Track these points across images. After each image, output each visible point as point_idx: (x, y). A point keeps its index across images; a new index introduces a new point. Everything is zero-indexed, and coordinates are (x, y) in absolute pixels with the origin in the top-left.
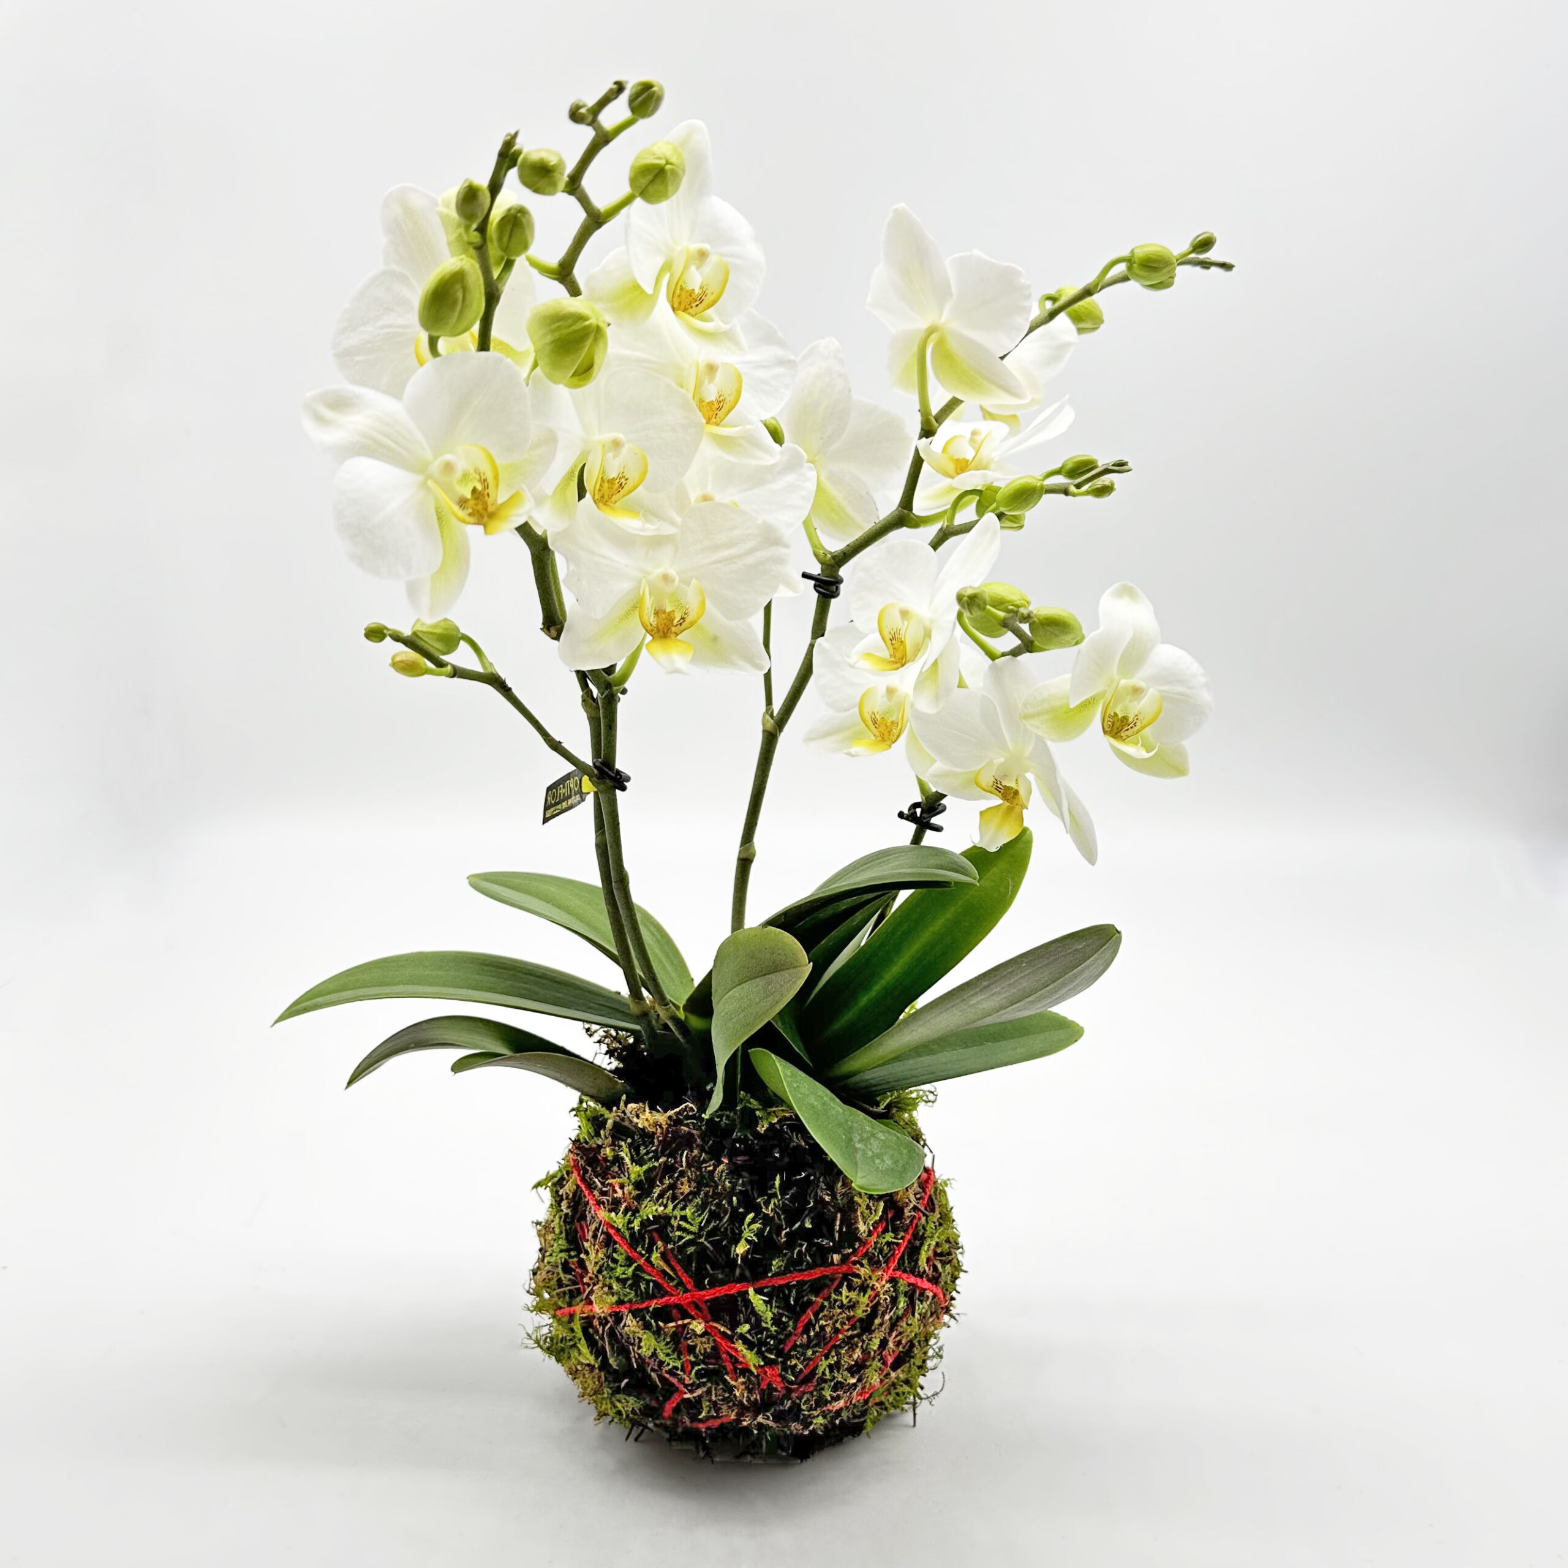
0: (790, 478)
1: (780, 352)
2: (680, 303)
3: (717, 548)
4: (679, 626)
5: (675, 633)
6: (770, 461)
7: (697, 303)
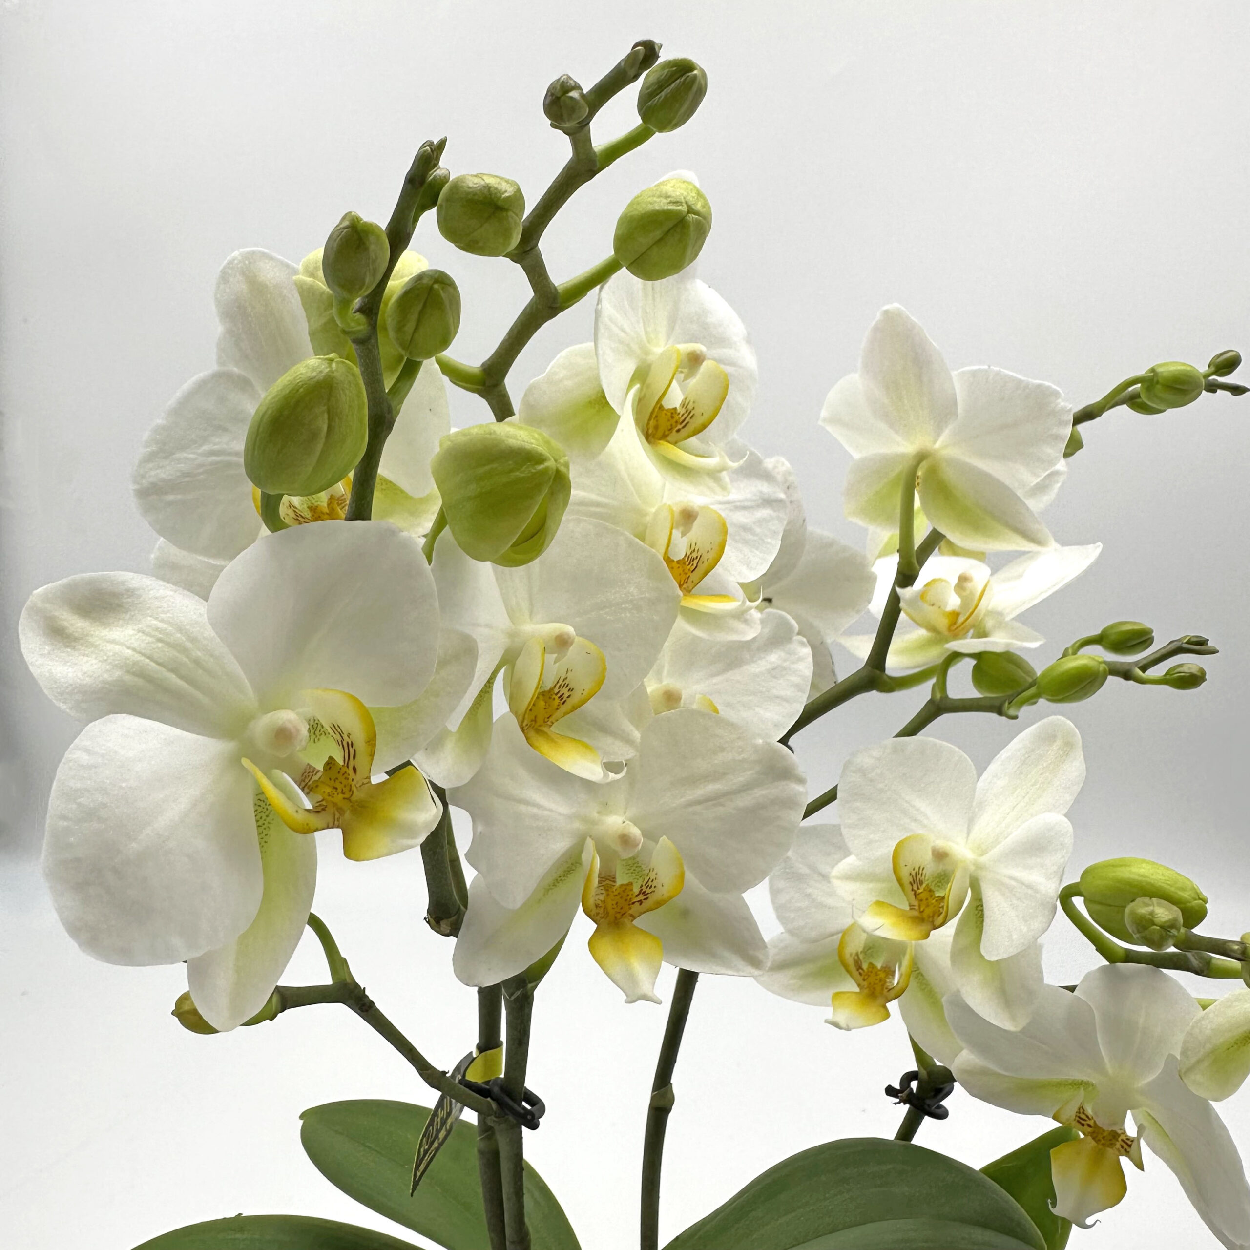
0: (774, 657)
1: (765, 488)
2: (656, 428)
3: (693, 780)
4: (637, 904)
5: (631, 915)
6: (750, 635)
7: (680, 427)
